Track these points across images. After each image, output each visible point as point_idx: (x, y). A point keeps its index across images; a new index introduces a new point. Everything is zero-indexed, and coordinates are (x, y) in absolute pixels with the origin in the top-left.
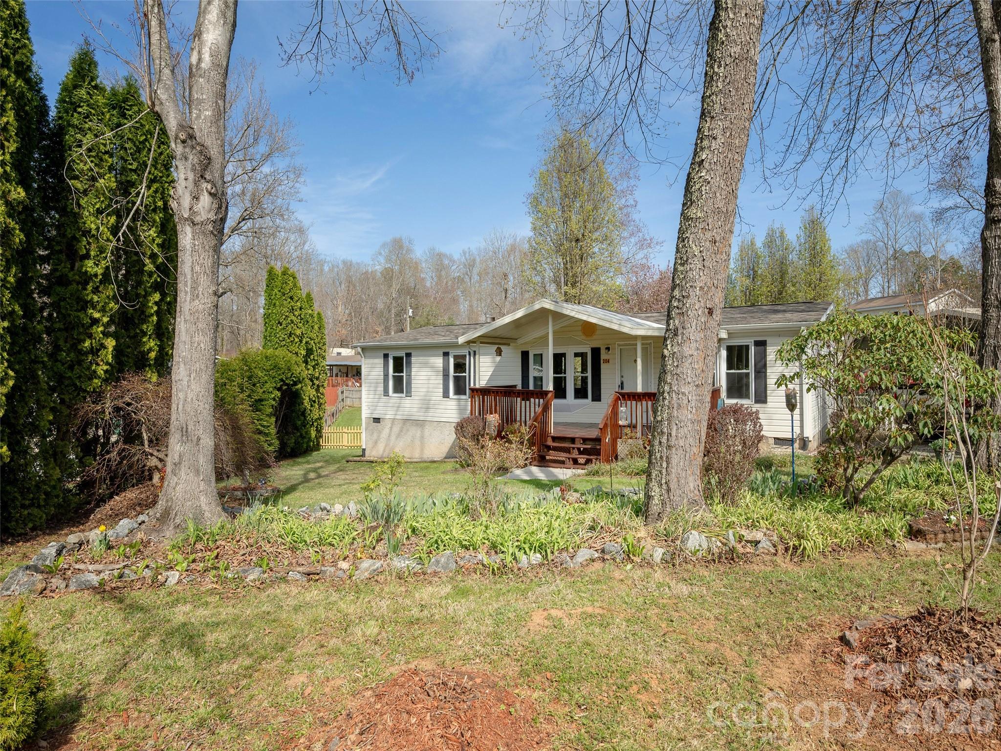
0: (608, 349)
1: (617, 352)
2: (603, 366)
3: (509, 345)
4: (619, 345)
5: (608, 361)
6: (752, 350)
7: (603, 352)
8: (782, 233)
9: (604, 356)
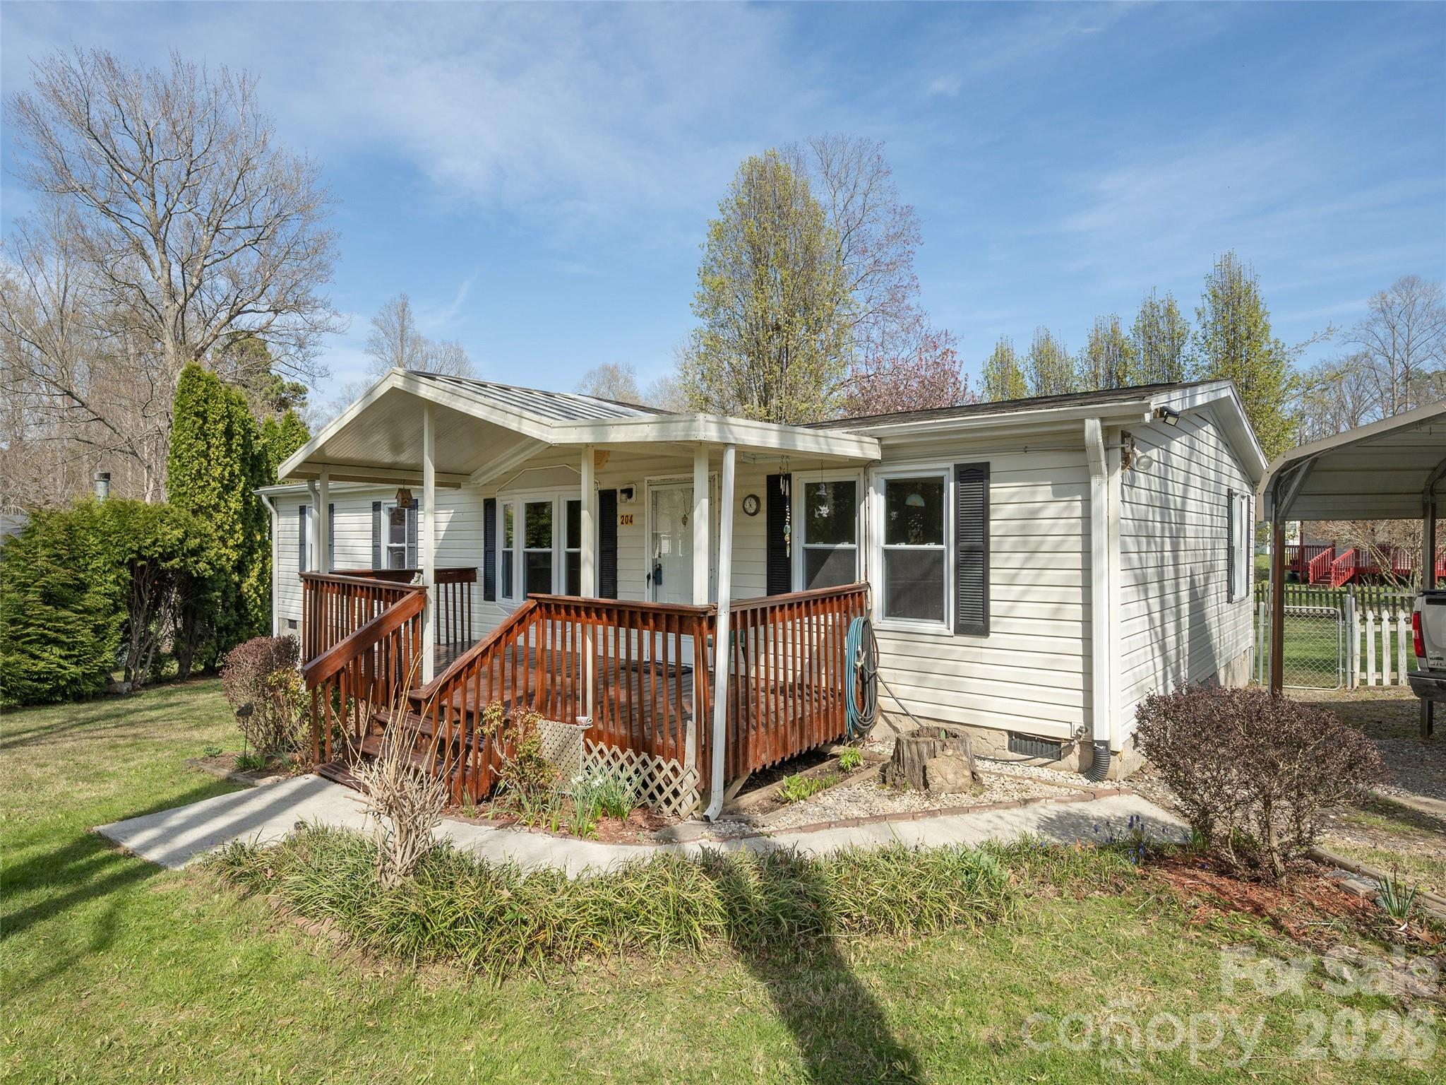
0: (629, 492)
1: (647, 499)
2: (622, 530)
3: (458, 486)
4: (650, 484)
5: (629, 520)
6: (951, 488)
7: (620, 497)
8: (1169, 311)
9: (623, 509)
